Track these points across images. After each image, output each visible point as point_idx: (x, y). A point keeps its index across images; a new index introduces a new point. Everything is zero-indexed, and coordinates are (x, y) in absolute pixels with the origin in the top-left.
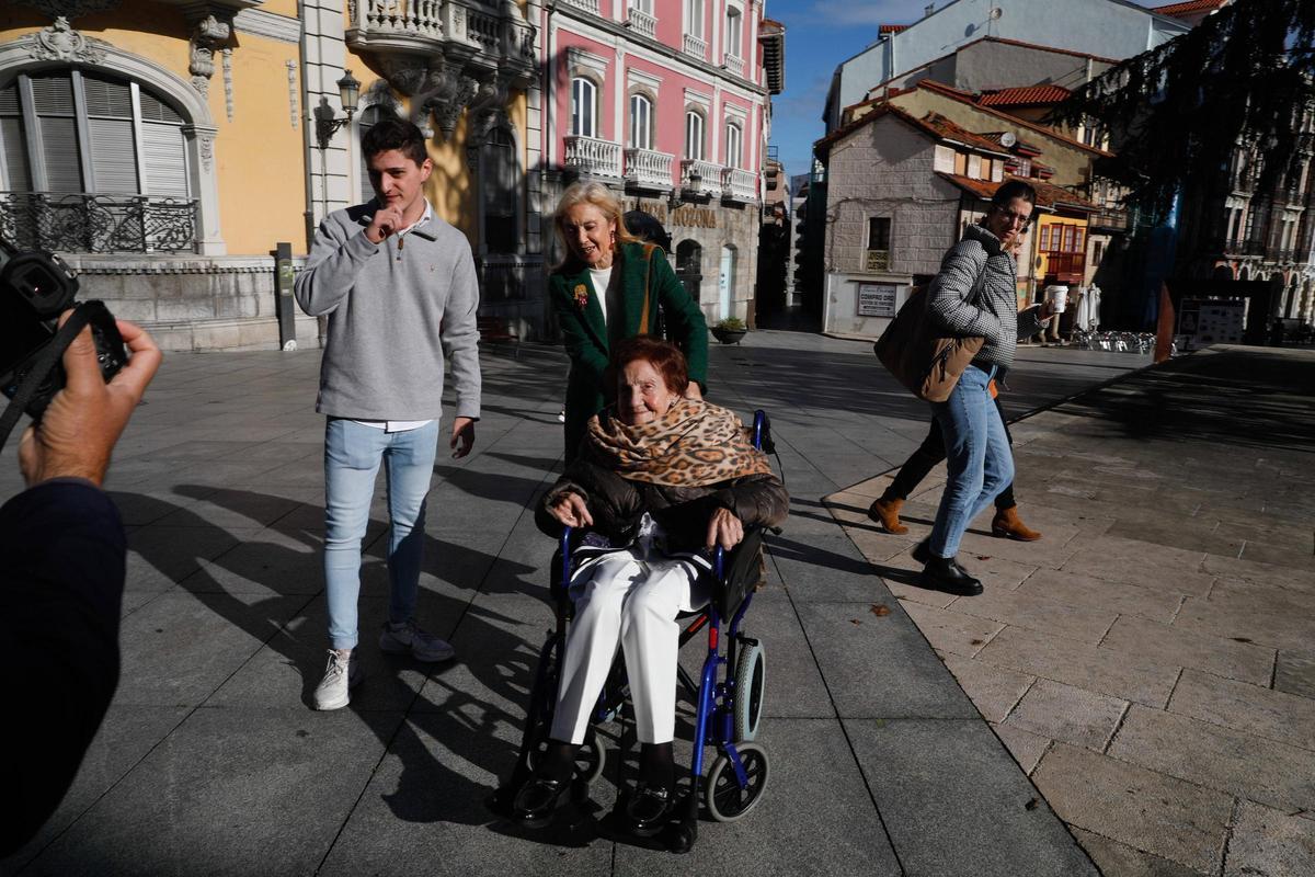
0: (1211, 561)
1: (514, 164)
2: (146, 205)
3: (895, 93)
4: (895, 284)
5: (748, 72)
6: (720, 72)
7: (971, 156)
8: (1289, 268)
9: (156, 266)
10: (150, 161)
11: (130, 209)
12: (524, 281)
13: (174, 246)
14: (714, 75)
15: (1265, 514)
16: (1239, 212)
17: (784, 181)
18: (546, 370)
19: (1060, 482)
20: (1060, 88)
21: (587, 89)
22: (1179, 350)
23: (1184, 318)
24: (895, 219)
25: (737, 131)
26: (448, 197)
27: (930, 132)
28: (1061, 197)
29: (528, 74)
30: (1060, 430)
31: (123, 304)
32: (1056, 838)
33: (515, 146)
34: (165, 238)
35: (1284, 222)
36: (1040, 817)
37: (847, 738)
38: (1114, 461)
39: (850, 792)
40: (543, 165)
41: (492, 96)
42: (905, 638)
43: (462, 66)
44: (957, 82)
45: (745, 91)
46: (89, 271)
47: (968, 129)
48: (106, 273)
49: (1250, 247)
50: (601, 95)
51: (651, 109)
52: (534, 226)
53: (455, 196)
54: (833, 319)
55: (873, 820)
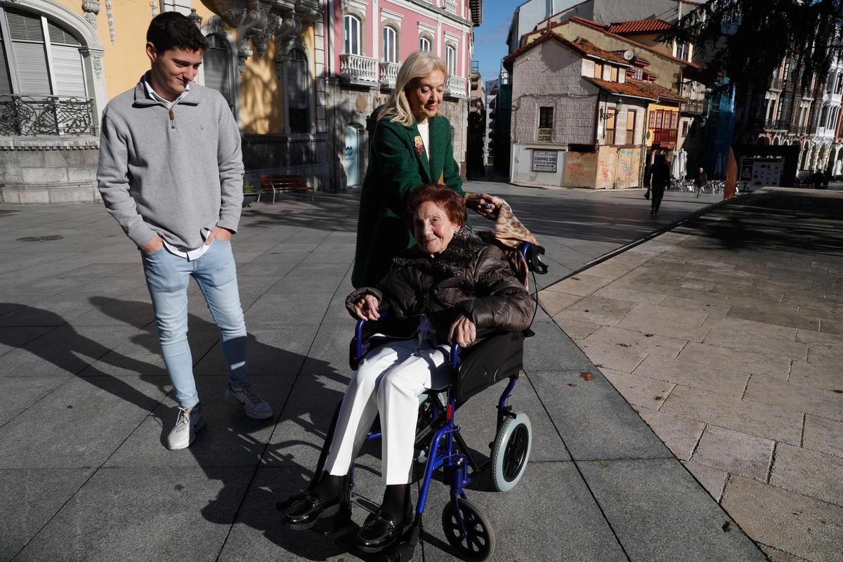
0: (803, 335)
1: (307, 73)
2: (57, 102)
3: (555, 25)
4: (556, 151)
5: (459, 11)
6: (441, 11)
7: (605, 66)
8: (804, 138)
9: (66, 144)
10: (59, 72)
11: (46, 105)
12: (315, 152)
13: (78, 130)
14: (438, 13)
15: (827, 300)
16: (774, 102)
17: (481, 84)
18: (332, 210)
19: (688, 280)
20: (661, 21)
21: (354, 23)
22: (740, 191)
23: (743, 170)
24: (556, 108)
25: (453, 51)
26: (264, 95)
27: (578, 50)
28: (662, 93)
29: (315, 12)
30: (679, 244)
31: (45, 170)
32: (751, 554)
33: (307, 61)
34: (72, 125)
35: (801, 108)
36: (734, 537)
37: (583, 477)
38: (721, 265)
39: (593, 521)
40: (326, 74)
41: (292, 27)
42: (608, 397)
43: (271, 7)
44: (595, 17)
45: (458, 24)
46: (19, 148)
47: (602, 48)
48: (31, 149)
49: (780, 124)
50: (364, 27)
51: (396, 36)
52: (321, 115)
53: (269, 95)
54: (516, 174)
55: (614, 544)
